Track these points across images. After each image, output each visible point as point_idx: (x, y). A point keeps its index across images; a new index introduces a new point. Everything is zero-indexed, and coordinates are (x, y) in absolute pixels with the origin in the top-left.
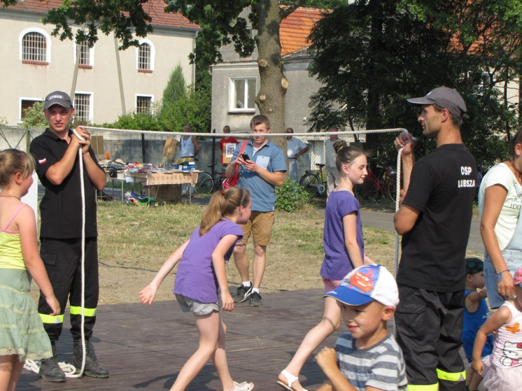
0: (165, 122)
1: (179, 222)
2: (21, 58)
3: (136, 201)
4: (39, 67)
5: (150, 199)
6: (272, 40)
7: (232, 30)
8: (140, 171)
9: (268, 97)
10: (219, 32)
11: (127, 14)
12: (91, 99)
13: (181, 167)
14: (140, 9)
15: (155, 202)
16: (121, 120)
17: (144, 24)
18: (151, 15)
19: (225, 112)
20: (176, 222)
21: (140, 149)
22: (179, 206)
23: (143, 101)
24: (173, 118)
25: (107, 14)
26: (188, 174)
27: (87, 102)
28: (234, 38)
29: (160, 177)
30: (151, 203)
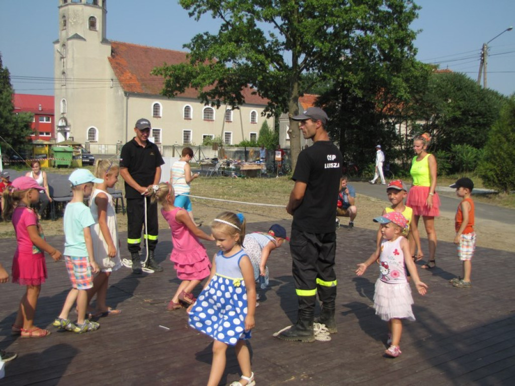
0: (260, 143)
1: (250, 186)
2: (203, 118)
3: (237, 177)
4: (211, 122)
5: (242, 176)
6: (295, 105)
7: (280, 102)
8: (239, 164)
9: (293, 131)
10: (274, 103)
11: (234, 96)
12: (232, 135)
13: (256, 162)
14: (240, 93)
15: (245, 177)
16: (241, 143)
17: (241, 100)
18: (245, 96)
19: (285, 139)
20: (249, 186)
21: (244, 154)
22: (255, 179)
23: (253, 135)
24: (263, 142)
25: (225, 96)
26: (259, 165)
27: (230, 136)
28: (281, 106)
29: (247, 166)
30: (243, 178)
